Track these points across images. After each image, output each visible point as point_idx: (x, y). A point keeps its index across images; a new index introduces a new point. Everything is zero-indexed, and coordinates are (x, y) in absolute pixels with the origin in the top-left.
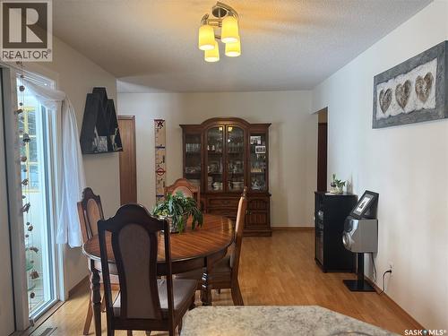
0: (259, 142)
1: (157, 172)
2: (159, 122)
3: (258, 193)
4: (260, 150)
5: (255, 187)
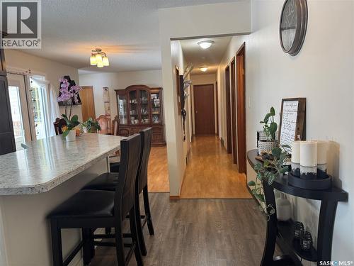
0: (156, 98)
2: (106, 89)
3: (157, 124)
4: (157, 102)
5: (156, 122)
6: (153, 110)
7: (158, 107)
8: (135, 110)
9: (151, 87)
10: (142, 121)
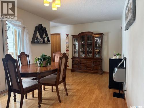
0: (98, 40)
1: (66, 51)
2: (67, 35)
3: (97, 58)
4: (98, 43)
5: (97, 56)
6: (96, 48)
7: (99, 47)
8: (84, 49)
9: (95, 33)
10: (88, 55)
